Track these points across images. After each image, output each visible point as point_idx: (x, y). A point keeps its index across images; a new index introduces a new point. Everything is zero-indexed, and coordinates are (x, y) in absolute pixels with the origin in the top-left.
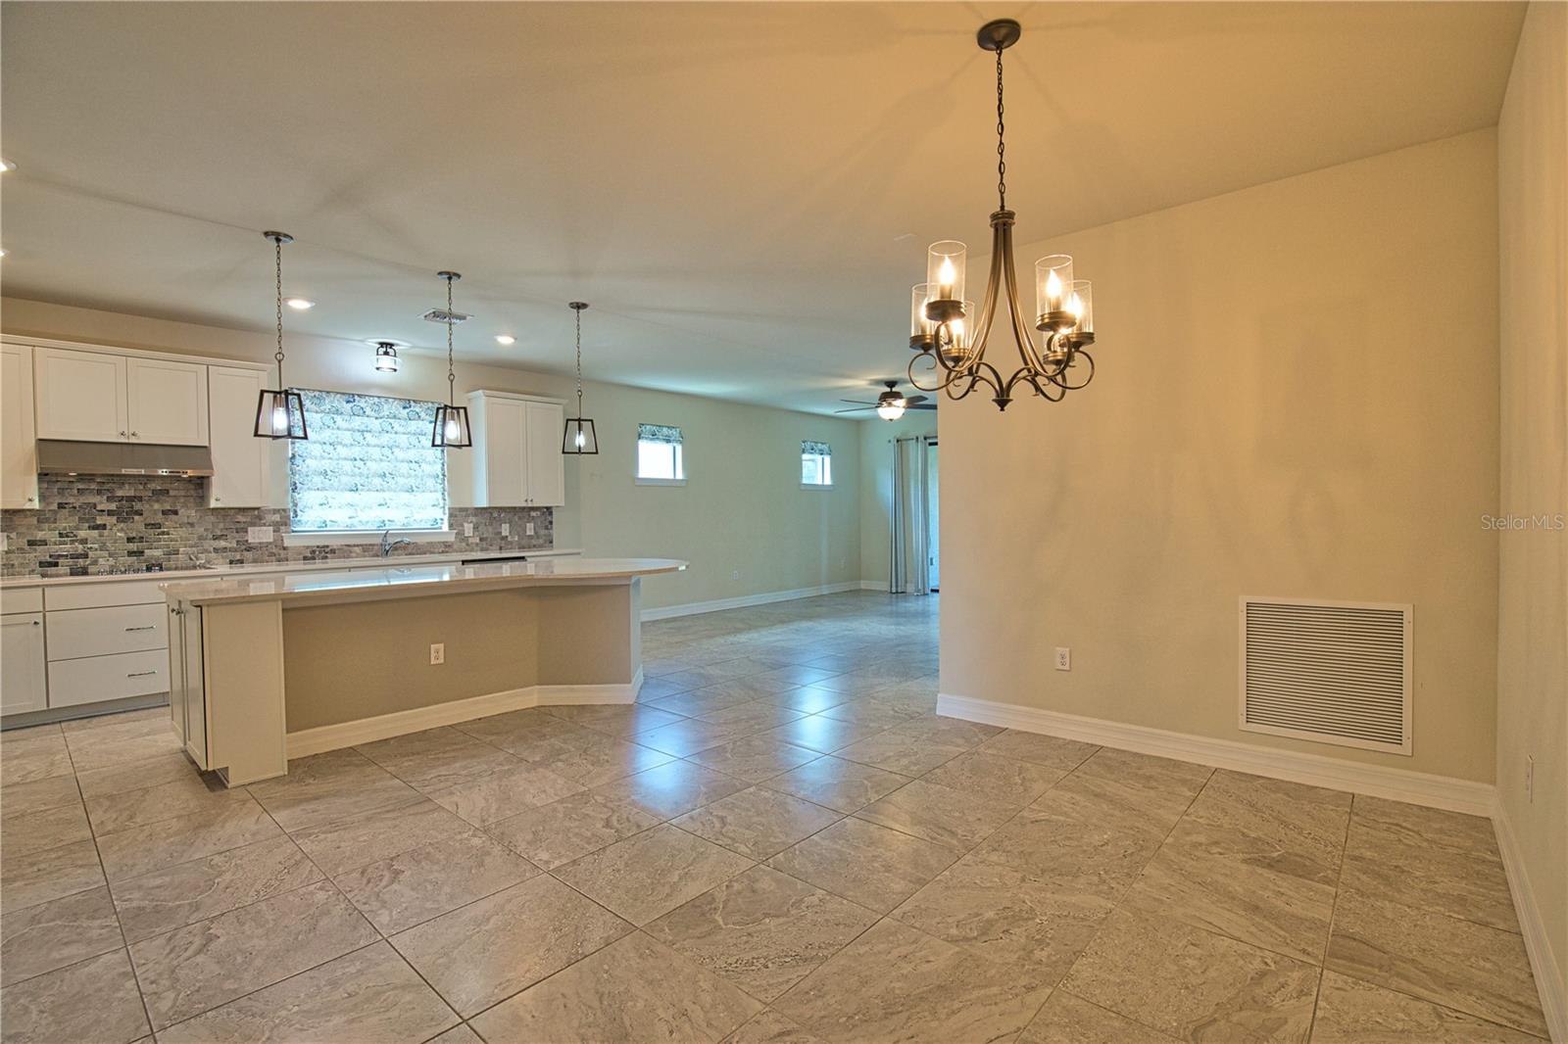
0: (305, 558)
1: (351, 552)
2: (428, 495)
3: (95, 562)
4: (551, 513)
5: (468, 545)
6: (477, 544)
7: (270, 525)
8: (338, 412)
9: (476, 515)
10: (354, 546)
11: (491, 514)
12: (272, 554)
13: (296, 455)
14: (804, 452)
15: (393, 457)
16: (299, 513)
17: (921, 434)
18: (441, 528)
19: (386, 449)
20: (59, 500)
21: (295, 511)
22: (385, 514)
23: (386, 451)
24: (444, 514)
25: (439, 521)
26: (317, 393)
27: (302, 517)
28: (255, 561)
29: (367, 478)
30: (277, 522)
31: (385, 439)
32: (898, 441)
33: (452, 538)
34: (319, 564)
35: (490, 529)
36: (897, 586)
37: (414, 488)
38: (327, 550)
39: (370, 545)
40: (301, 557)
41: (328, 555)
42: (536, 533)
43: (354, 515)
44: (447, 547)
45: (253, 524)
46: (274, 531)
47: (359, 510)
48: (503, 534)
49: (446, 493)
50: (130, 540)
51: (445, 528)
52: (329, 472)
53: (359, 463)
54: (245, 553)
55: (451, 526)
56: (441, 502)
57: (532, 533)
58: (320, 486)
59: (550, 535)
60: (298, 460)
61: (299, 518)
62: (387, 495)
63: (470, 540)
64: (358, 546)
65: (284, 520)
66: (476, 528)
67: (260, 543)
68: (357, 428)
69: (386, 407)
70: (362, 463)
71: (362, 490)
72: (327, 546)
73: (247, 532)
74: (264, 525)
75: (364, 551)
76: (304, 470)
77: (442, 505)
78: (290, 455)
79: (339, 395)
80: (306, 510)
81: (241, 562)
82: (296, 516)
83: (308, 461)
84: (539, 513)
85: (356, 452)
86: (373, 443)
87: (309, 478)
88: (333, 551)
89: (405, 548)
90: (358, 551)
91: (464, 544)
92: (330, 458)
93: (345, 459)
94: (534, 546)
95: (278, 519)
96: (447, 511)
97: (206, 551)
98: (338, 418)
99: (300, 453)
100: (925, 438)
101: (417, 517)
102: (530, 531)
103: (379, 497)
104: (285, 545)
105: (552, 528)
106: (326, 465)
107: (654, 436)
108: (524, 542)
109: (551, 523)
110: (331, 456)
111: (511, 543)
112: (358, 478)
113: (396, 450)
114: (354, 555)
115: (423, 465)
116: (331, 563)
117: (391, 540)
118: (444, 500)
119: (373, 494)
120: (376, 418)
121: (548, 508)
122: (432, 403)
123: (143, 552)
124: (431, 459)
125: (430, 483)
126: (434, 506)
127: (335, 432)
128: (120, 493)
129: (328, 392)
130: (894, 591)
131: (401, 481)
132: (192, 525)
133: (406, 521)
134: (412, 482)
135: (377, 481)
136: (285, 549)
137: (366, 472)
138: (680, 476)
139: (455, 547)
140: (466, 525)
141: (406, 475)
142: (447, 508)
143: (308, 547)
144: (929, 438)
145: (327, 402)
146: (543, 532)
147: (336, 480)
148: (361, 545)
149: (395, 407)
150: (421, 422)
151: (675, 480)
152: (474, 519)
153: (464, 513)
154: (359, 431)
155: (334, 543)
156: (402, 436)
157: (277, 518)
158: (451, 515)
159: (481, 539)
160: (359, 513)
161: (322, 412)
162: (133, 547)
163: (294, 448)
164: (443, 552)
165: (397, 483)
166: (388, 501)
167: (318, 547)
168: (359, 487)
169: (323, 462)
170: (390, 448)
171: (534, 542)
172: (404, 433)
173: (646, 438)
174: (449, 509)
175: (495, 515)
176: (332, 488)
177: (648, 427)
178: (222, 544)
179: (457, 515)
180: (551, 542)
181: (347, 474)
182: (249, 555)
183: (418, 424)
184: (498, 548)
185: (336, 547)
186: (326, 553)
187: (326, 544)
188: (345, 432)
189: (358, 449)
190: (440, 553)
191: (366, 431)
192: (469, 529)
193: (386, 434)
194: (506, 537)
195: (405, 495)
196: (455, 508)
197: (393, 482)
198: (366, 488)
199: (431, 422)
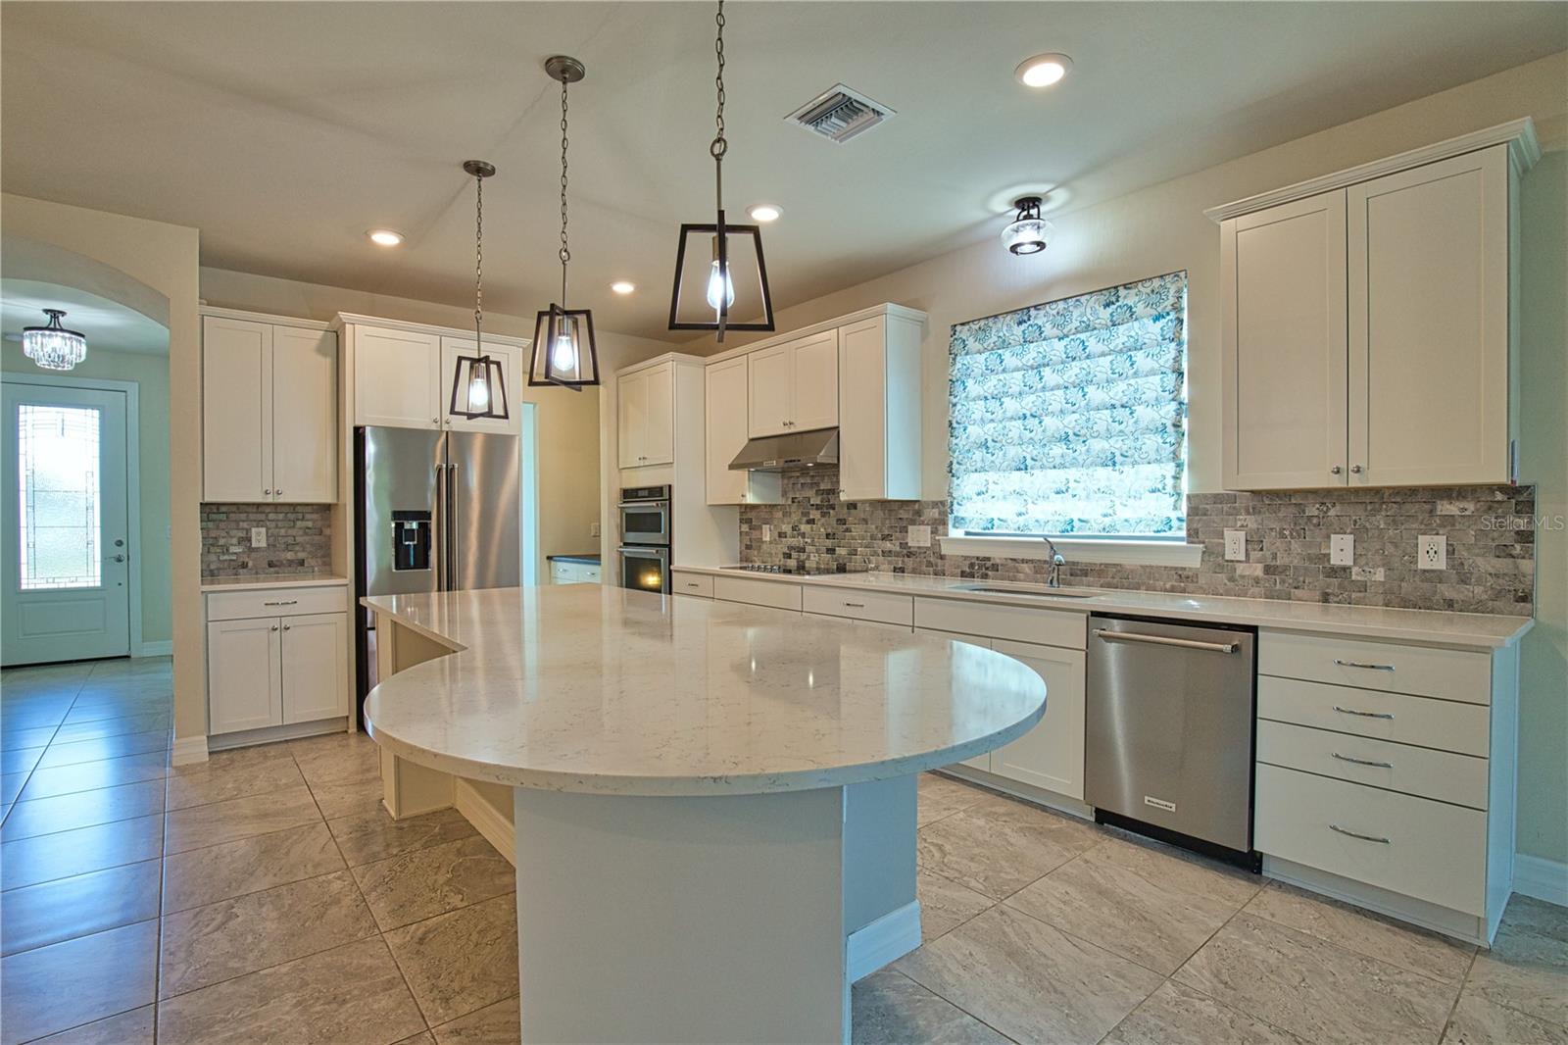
0: (963, 574)
1: (1018, 571)
2: (1143, 470)
3: (808, 557)
4: (1525, 509)
5: (1232, 579)
6: (1257, 581)
7: (928, 524)
8: (1005, 344)
9: (1255, 511)
10: (1023, 561)
11: (1301, 508)
12: (930, 564)
13: (957, 420)
15: (1083, 403)
16: (955, 506)
18: (1164, 538)
19: (1073, 390)
20: (791, 495)
21: (952, 504)
22: (1074, 509)
23: (1074, 394)
24: (1178, 508)
26: (983, 323)
27: (958, 512)
28: (914, 571)
29: (1042, 445)
30: (936, 520)
31: (1074, 370)
33: (1193, 561)
35: (1296, 546)
37: (1119, 458)
38: (989, 564)
40: (959, 571)
41: (990, 573)
42: (1457, 565)
43: (1027, 510)
44: (1179, 578)
45: (913, 522)
46: (932, 533)
47: (1030, 501)
48: (1335, 561)
49: (1183, 466)
50: (828, 536)
51: (1175, 538)
52: (991, 443)
53: (1031, 423)
54: (906, 559)
55: (1193, 535)
56: (1173, 483)
57: (1441, 563)
58: (979, 465)
60: (957, 430)
61: (955, 514)
62: (1072, 473)
63: (1240, 569)
64: (1027, 561)
65: (940, 513)
66: (1253, 542)
67: (919, 548)
68: (1031, 362)
69: (1076, 313)
70: (1037, 421)
71: (1033, 468)
72: (989, 559)
73: (907, 532)
74: (922, 523)
75: (1036, 572)
76: (963, 443)
77: (1172, 490)
79: (1008, 317)
80: (965, 501)
81: (902, 570)
82: (953, 511)
83: (968, 429)
84: (1467, 505)
85: (1028, 403)
86: (1053, 384)
87: (968, 455)
88: (995, 567)
90: (1027, 570)
91: (1222, 577)
92: (994, 421)
93: (1013, 418)
94: (1450, 604)
95: (937, 516)
96: (1184, 503)
97: (875, 554)
98: (1007, 354)
99: (960, 418)
101: (1123, 513)
103: (1057, 477)
104: (942, 553)
105: (1529, 556)
109: (1526, 537)
111: (1363, 587)
112: (1029, 448)
113: (1089, 389)
114: (1021, 576)
115: (1138, 409)
118: (1179, 478)
119: (1050, 474)
120: (1060, 338)
123: (834, 550)
124: (1153, 395)
125: (1151, 444)
126: (1155, 492)
127: (1001, 377)
128: (822, 487)
129: (996, 316)
131: (1096, 445)
132: (865, 521)
133: (1105, 521)
134: (1116, 444)
135: (1058, 450)
136: (942, 557)
137: (1039, 437)
139: (1202, 581)
140: (1228, 533)
141: (1107, 434)
142: (1183, 495)
143: (966, 558)
145: (994, 331)
147: (1000, 454)
148: (1032, 561)
149: (1094, 310)
150: (1135, 322)
152: (1252, 522)
153: (1225, 507)
154: (1032, 368)
155: (998, 555)
156: (1100, 360)
157: (934, 513)
158: (1193, 511)
159: (1268, 570)
160: (1033, 506)
161: (987, 349)
162: (829, 543)
164: (1173, 590)
165: (1088, 450)
166: (1073, 485)
167: (978, 558)
168: (1029, 462)
170: (1080, 387)
171: (1447, 591)
172: (1104, 354)
174: (1189, 497)
175: (1312, 510)
176: (993, 467)
178: (888, 545)
180: (1530, 597)
181: (1014, 443)
182: (910, 563)
183: (1128, 330)
184: (1317, 595)
185: (998, 561)
186: (987, 569)
187: (987, 555)
188: (1015, 374)
189: (1033, 397)
190: (1166, 590)
191: (1044, 365)
192: (1234, 543)
193: (1073, 363)
194: (1345, 569)
195: (1102, 473)
196: (1205, 496)
197: (1084, 449)
198: (1038, 464)
199: (1157, 319)
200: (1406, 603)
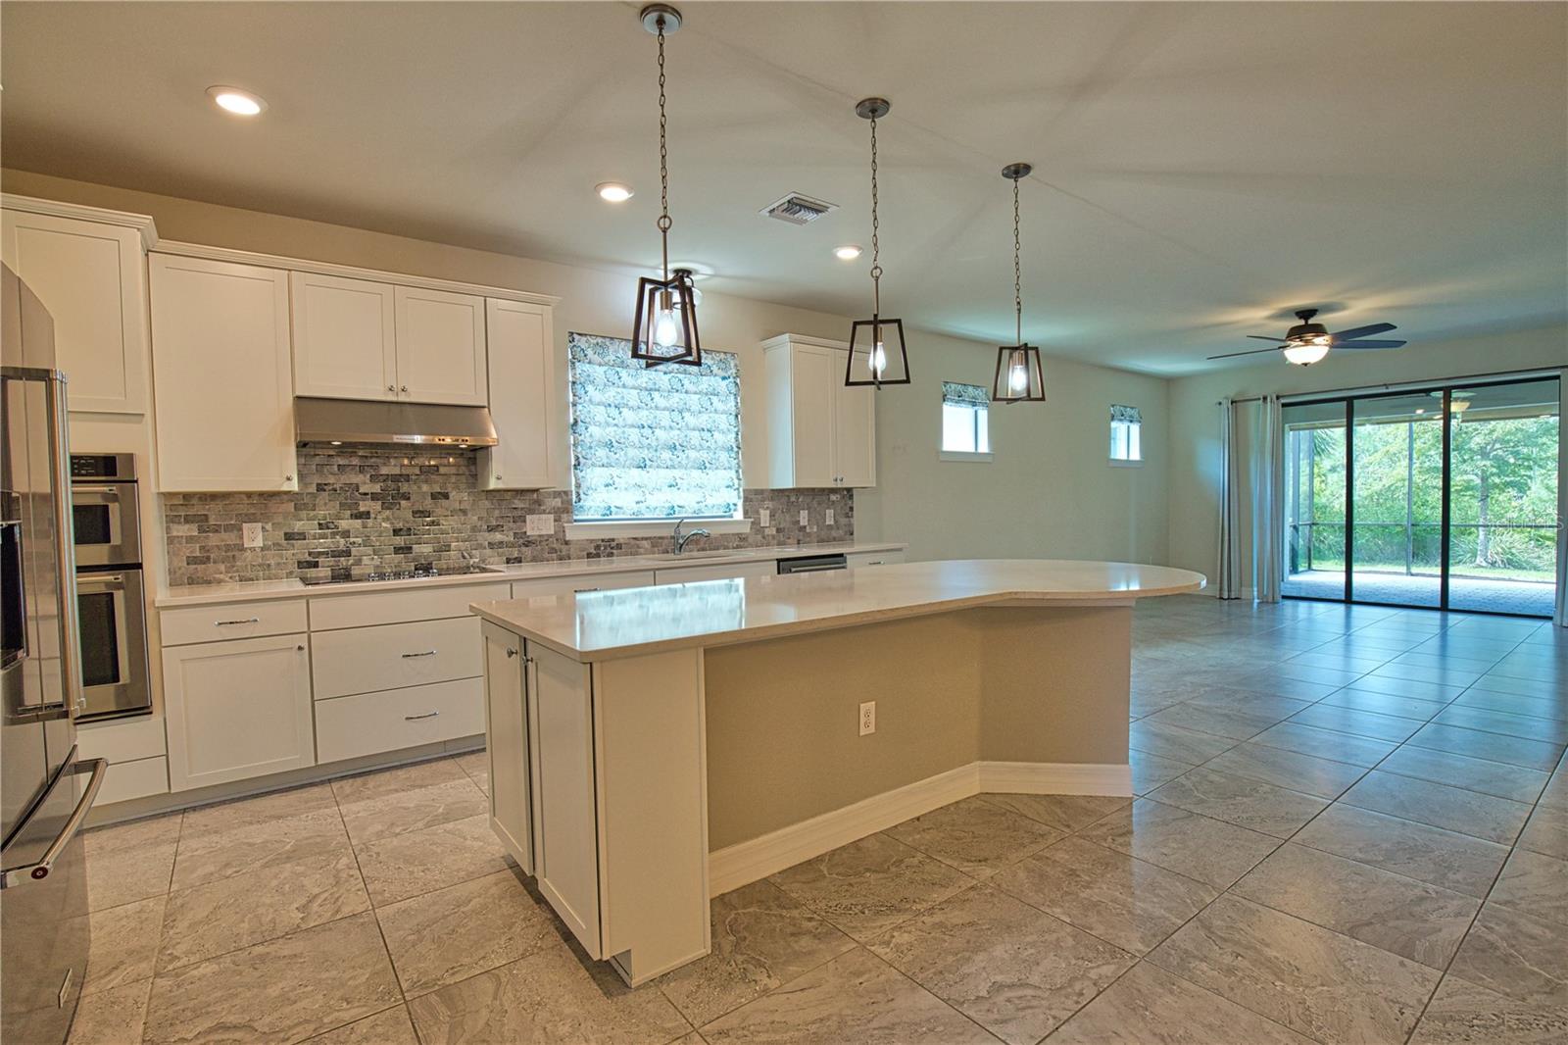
0: (589, 555)
1: (638, 547)
2: (721, 473)
3: (358, 562)
4: (851, 497)
5: (764, 537)
6: (773, 537)
7: (549, 513)
9: (772, 499)
10: (643, 539)
11: (789, 497)
12: (553, 550)
13: (579, 420)
14: (1113, 418)
15: (683, 424)
16: (582, 496)
17: (1271, 392)
18: (731, 516)
19: (676, 413)
20: (317, 480)
21: (578, 494)
22: (677, 498)
23: (676, 416)
24: (739, 498)
25: (732, 507)
26: (600, 340)
27: (586, 502)
28: (534, 559)
29: (656, 450)
30: (558, 508)
31: (675, 399)
32: (1232, 403)
33: (746, 529)
34: (603, 565)
35: (788, 517)
36: (1229, 591)
37: (707, 465)
38: (613, 544)
39: (660, 538)
40: (585, 553)
41: (614, 551)
42: (836, 521)
43: (643, 500)
44: (741, 541)
45: (532, 512)
46: (555, 521)
47: (647, 492)
48: (802, 524)
49: (740, 471)
50: (396, 532)
51: (739, 515)
52: (615, 444)
53: (647, 432)
54: (524, 549)
55: (746, 513)
56: (736, 481)
57: (832, 523)
58: (605, 461)
59: (850, 525)
60: (581, 427)
61: (581, 504)
62: (677, 473)
63: (767, 532)
64: (646, 539)
65: (565, 506)
66: (772, 516)
67: (540, 536)
68: (644, 385)
70: (650, 431)
71: (650, 467)
72: (613, 540)
73: (525, 521)
74: (544, 512)
75: (653, 547)
76: (588, 440)
77: (736, 486)
78: (572, 421)
79: (623, 343)
80: (590, 492)
81: (519, 560)
82: (580, 500)
83: (592, 429)
84: (839, 496)
85: (644, 416)
86: (663, 406)
87: (593, 451)
88: (619, 546)
89: (697, 542)
90: (647, 546)
91: (759, 537)
92: (616, 425)
93: (633, 426)
94: (834, 539)
95: (560, 505)
96: (742, 494)
97: (480, 547)
98: (624, 373)
99: (582, 417)
100: (1278, 398)
101: (710, 501)
102: (830, 521)
103: (665, 475)
104: (567, 539)
105: (852, 517)
106: (610, 433)
107: (960, 399)
108: (824, 534)
109: (851, 509)
110: (616, 422)
111: (810, 534)
112: (646, 451)
113: (686, 415)
114: (642, 550)
115: (716, 434)
116: (620, 562)
117: (685, 532)
118: (739, 479)
119: (663, 472)
120: (665, 373)
121: (849, 490)
122: (725, 353)
123: (411, 548)
124: (724, 426)
125: (724, 456)
126: (728, 487)
127: (619, 390)
128: (384, 471)
129: (612, 339)
130: (1226, 597)
131: (693, 454)
132: (464, 512)
133: (696, 507)
134: (704, 455)
135: (666, 455)
136: (567, 543)
137: (654, 444)
138: (984, 447)
139: (750, 540)
140: (762, 511)
141: (698, 447)
142: (741, 489)
143: (592, 541)
144: (1283, 397)
145: (611, 351)
146: (843, 521)
147: (622, 453)
148: (650, 538)
150: (712, 378)
151: (976, 454)
152: (770, 504)
153: (760, 497)
154: (646, 390)
155: (621, 536)
156: (693, 396)
157: (557, 502)
158: (746, 500)
159: (779, 530)
160: (648, 496)
161: (606, 364)
162: (400, 541)
163: (575, 411)
164: (738, 547)
165: (687, 457)
166: (678, 481)
167: (603, 540)
168: (648, 462)
169: (608, 430)
170: (680, 412)
171: (834, 533)
172: (695, 393)
173: (952, 400)
174: (744, 491)
175: (793, 498)
176: (617, 464)
177: (953, 386)
178: (498, 537)
179: (753, 499)
180: (852, 534)
181: (634, 446)
182: (527, 552)
183: (710, 380)
184: (796, 542)
185: (622, 541)
186: (612, 548)
187: (612, 537)
188: (632, 391)
189: (646, 413)
190: (734, 548)
191: (656, 390)
192: (765, 517)
193: (675, 394)
194: (805, 527)
195: (696, 473)
196: (750, 490)
197: (684, 456)
198: (655, 464)
199: (724, 378)
200: (823, 541)
